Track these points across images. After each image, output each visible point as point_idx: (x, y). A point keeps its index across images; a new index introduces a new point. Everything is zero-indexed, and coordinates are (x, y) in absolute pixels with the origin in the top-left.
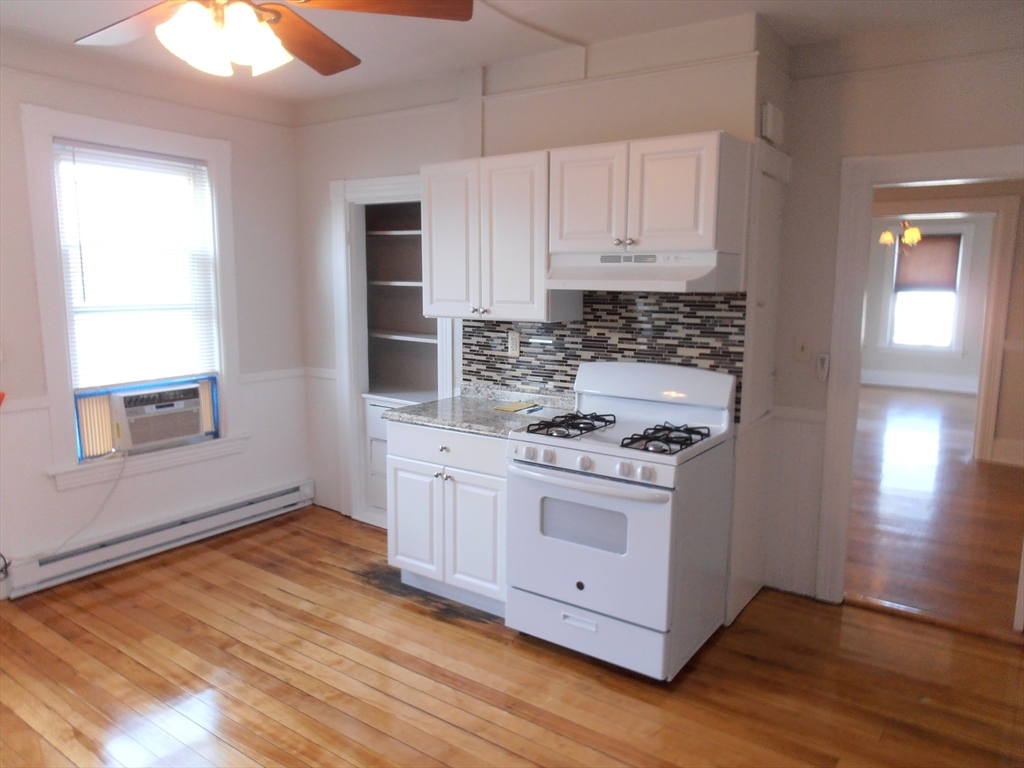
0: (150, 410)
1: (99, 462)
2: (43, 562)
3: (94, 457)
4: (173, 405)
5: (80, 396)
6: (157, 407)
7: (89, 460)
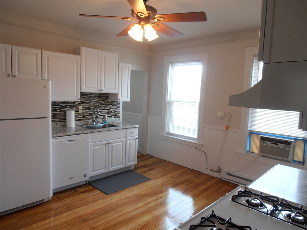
0: (269, 143)
1: (253, 155)
2: (228, 174)
3: (252, 153)
4: (278, 144)
5: (252, 133)
6: (272, 143)
7: (251, 153)
